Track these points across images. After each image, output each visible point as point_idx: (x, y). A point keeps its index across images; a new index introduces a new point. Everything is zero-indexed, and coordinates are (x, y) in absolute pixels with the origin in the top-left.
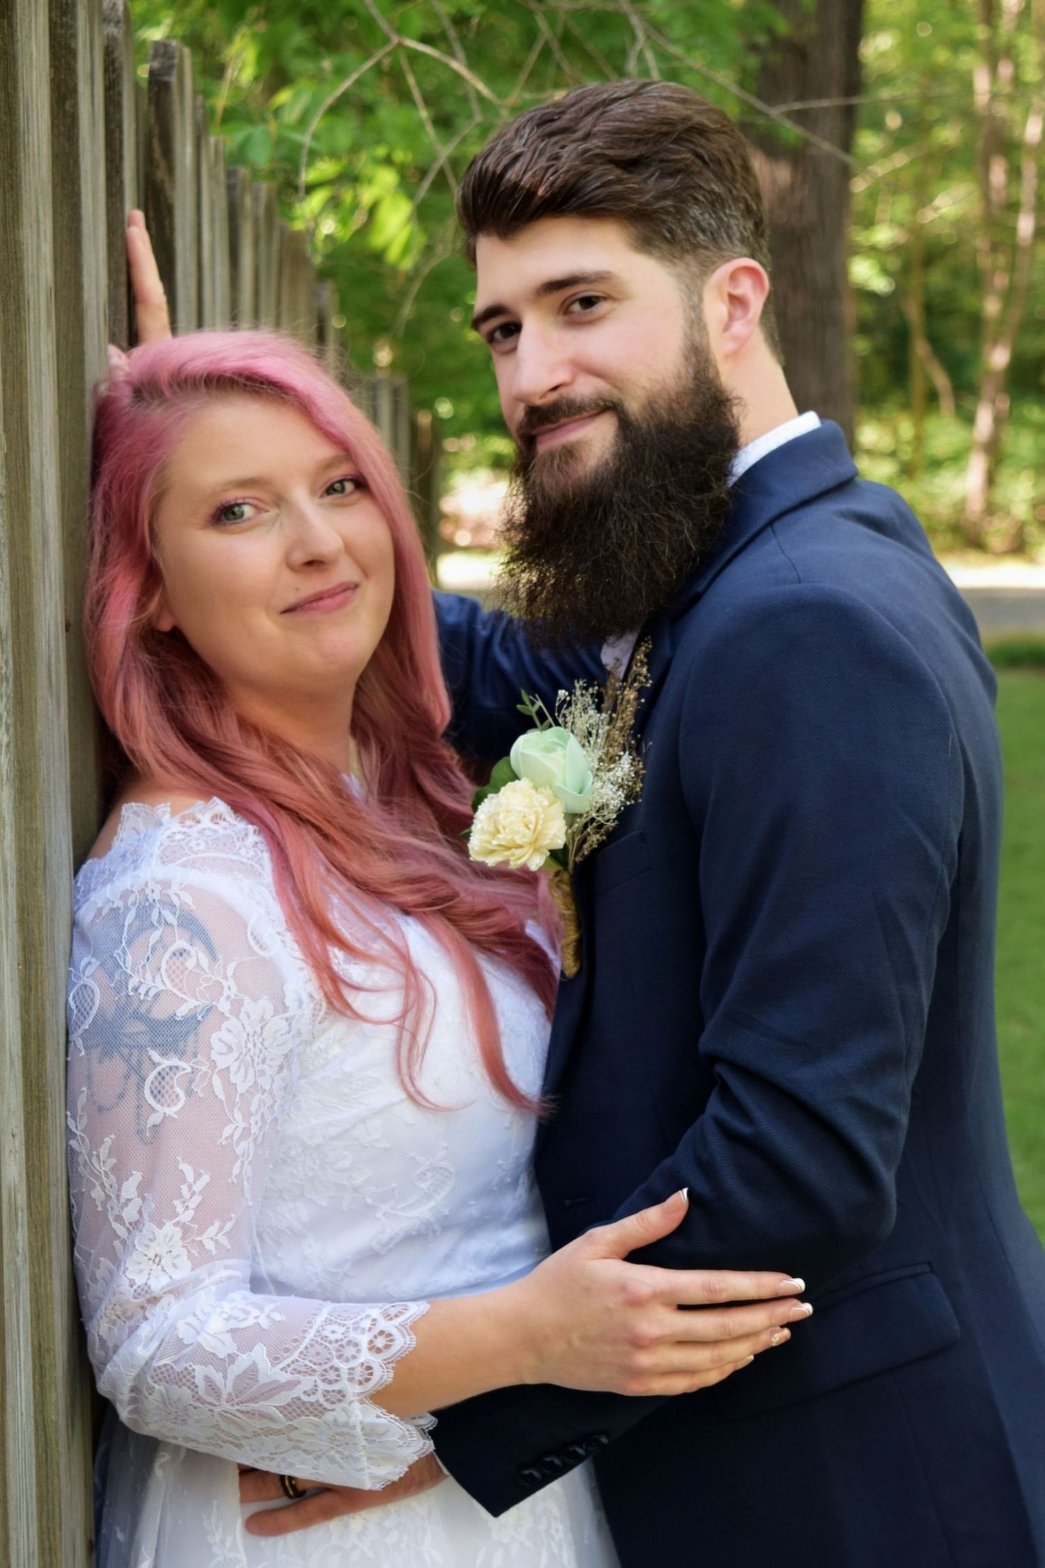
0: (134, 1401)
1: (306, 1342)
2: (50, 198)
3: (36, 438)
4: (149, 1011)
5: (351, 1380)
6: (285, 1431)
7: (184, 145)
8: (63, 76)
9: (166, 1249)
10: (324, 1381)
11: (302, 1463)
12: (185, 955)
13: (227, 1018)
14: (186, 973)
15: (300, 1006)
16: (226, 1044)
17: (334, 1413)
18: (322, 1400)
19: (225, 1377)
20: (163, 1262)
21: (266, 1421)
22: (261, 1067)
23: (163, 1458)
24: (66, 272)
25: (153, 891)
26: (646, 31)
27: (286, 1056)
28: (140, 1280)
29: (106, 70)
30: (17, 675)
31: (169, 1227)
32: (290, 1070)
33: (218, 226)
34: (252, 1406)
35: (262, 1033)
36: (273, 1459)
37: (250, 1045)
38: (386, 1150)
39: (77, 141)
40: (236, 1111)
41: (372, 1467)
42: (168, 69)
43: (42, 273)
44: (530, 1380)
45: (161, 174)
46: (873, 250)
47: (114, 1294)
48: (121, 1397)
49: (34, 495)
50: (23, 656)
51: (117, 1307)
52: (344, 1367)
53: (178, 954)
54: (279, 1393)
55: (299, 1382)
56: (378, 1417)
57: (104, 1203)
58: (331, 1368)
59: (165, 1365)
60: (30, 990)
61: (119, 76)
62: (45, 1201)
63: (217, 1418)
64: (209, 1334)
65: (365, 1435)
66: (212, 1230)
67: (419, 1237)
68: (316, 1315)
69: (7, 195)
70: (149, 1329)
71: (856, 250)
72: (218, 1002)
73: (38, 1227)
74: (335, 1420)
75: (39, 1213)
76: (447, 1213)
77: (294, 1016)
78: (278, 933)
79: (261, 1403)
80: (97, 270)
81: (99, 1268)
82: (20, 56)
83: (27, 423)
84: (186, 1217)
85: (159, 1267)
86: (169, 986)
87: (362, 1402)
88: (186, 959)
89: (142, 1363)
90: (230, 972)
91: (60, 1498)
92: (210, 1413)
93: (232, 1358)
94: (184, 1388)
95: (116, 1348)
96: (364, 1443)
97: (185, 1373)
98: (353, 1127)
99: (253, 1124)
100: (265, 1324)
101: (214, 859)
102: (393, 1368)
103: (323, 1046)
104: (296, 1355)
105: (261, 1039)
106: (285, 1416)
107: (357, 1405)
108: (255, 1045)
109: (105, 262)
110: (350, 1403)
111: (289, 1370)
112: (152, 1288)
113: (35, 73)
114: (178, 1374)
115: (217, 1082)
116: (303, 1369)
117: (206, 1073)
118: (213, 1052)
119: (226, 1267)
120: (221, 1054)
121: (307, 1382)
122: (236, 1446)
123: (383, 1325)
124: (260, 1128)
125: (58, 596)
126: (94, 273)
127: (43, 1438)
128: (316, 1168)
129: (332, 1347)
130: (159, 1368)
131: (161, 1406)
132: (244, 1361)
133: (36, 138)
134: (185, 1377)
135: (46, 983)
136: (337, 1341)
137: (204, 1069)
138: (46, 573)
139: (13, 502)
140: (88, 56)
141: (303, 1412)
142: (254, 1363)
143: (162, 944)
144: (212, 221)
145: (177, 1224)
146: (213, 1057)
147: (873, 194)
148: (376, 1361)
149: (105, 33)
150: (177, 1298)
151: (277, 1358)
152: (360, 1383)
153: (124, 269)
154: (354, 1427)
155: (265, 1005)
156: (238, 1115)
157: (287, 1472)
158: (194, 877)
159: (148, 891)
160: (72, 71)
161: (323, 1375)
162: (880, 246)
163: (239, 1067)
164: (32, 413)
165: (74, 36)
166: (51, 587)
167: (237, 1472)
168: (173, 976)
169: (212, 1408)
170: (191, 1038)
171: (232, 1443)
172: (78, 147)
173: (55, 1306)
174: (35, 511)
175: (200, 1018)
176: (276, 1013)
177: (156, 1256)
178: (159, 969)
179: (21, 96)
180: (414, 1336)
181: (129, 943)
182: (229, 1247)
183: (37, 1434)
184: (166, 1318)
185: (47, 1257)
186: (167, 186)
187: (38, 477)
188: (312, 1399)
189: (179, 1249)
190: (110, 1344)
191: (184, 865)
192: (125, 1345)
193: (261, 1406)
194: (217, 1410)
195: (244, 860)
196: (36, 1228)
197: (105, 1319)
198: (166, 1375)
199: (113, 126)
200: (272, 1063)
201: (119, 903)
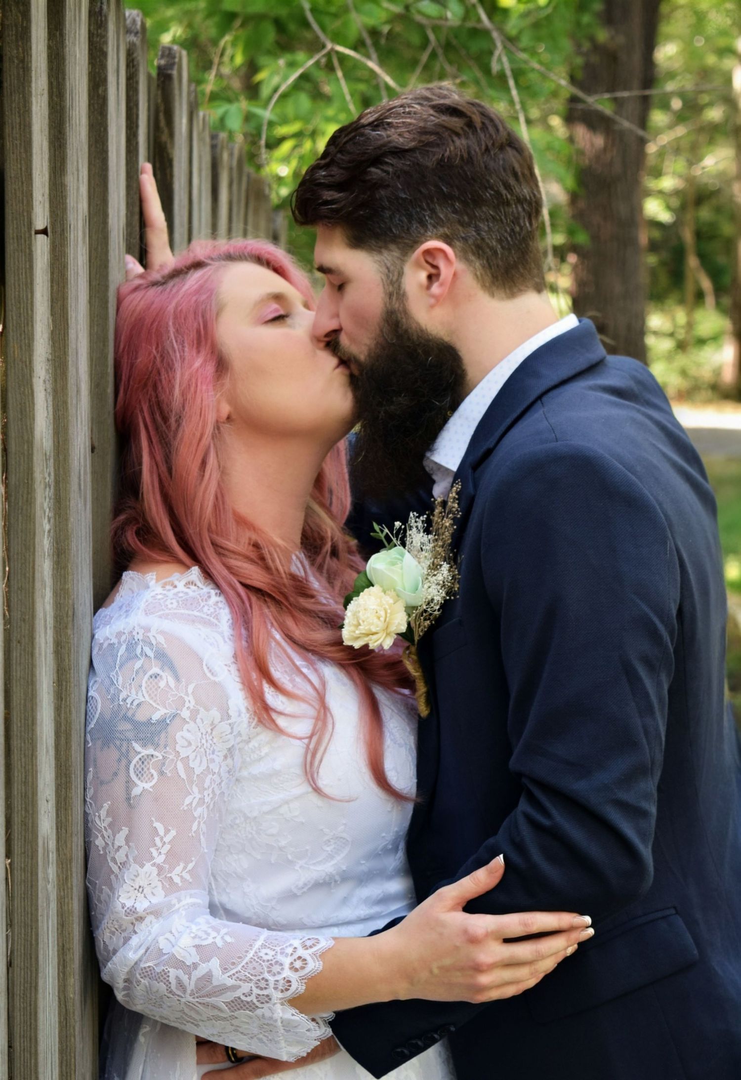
0: (126, 988)
1: (247, 959)
2: (86, 155)
3: (73, 320)
4: (134, 715)
5: (276, 988)
6: (229, 1019)
7: (181, 118)
8: (97, 70)
9: (147, 883)
10: (257, 987)
11: (240, 1041)
12: (158, 678)
13: (188, 723)
14: (159, 690)
15: (239, 715)
16: (186, 740)
17: (263, 1010)
18: (255, 1001)
19: (190, 979)
20: (145, 891)
21: (216, 1010)
22: (211, 756)
23: (145, 1029)
24: (97, 205)
25: (138, 633)
26: (503, 42)
27: (229, 750)
28: (129, 904)
29: (128, 66)
30: (57, 482)
31: (148, 866)
32: (233, 759)
33: (204, 173)
34: (207, 1000)
35: (211, 733)
36: (220, 1036)
37: (204, 741)
38: (303, 823)
39: (106, 115)
40: (194, 786)
41: (288, 1047)
42: (171, 65)
43: (80, 206)
44: (403, 996)
45: (165, 137)
46: (661, 193)
47: (112, 913)
48: (117, 985)
49: (71, 359)
50: (61, 469)
51: (115, 922)
52: (272, 979)
53: (153, 677)
54: (226, 992)
55: (240, 987)
56: (293, 1015)
57: (104, 849)
58: (263, 979)
59: (149, 967)
60: (62, 700)
61: (137, 70)
62: (69, 846)
63: (183, 1006)
64: (181, 948)
65: (283, 1026)
66: (179, 869)
67: (324, 884)
68: (255, 940)
69: (57, 153)
70: (138, 940)
71: (648, 193)
72: (181, 710)
73: (64, 863)
74: (263, 1015)
75: (65, 854)
76: (345, 869)
77: (235, 722)
78: (226, 665)
79: (213, 999)
80: (119, 203)
81: (102, 893)
82: (67, 57)
83: (67, 310)
84: (160, 860)
85: (143, 895)
86: (147, 698)
87: (282, 1004)
88: (159, 681)
89: (133, 964)
90: (190, 690)
91: (75, 1052)
92: (178, 1002)
93: (195, 966)
94: (161, 984)
95: (115, 952)
96: (282, 1031)
97: (163, 973)
98: (280, 806)
99: (206, 796)
100: (220, 943)
101: (182, 614)
102: (305, 983)
103: (256, 745)
104: (239, 968)
105: (211, 737)
106: (229, 1009)
107: (278, 1006)
108: (207, 741)
109: (125, 198)
110: (274, 1004)
111: (234, 977)
112: (138, 910)
113: (78, 68)
114: (158, 973)
115: (180, 766)
116: (244, 978)
117: (173, 760)
118: (177, 745)
119: (191, 896)
120: (183, 747)
121: (246, 987)
122: (196, 1025)
123: (301, 952)
124: (212, 799)
125: (86, 428)
126: (116, 206)
127: (64, 1010)
128: (254, 833)
129: (265, 964)
130: (145, 968)
131: (145, 994)
132: (203, 969)
133: (77, 112)
134: (162, 976)
135: (73, 695)
136: (268, 961)
137: (171, 757)
138: (79, 412)
139: (57, 364)
140: (115, 57)
141: (241, 1007)
142: (210, 971)
143: (143, 670)
144: (200, 170)
145: (154, 865)
146: (177, 749)
147: (661, 154)
148: (294, 977)
149: (128, 40)
150: (157, 918)
151: (226, 969)
152: (282, 991)
153: (138, 203)
154: (276, 1021)
155: (215, 713)
156: (195, 789)
157: (230, 1045)
158: (167, 625)
159: (134, 633)
160: (103, 67)
161: (257, 983)
162: (666, 191)
163: (196, 756)
164: (71, 302)
165: (106, 43)
166: (82, 422)
167: (195, 1042)
168: (150, 692)
169: (180, 998)
170: (163, 735)
171: (192, 1023)
172: (106, 119)
173: (75, 918)
174: (71, 370)
175: (168, 722)
176: (222, 720)
177: (140, 887)
178: (140, 686)
179: (68, 84)
180: (321, 963)
181: (121, 667)
182: (191, 880)
183: (60, 1006)
184: (150, 933)
185: (69, 885)
186: (169, 145)
187: (74, 347)
188: (249, 999)
189: (156, 882)
190: (111, 948)
191: (160, 617)
192: (121, 950)
193: (212, 1000)
194: (183, 1000)
195: (205, 616)
196: (62, 864)
197: (108, 931)
198: (148, 973)
199: (132, 104)
200: (219, 754)
201: (114, 640)
